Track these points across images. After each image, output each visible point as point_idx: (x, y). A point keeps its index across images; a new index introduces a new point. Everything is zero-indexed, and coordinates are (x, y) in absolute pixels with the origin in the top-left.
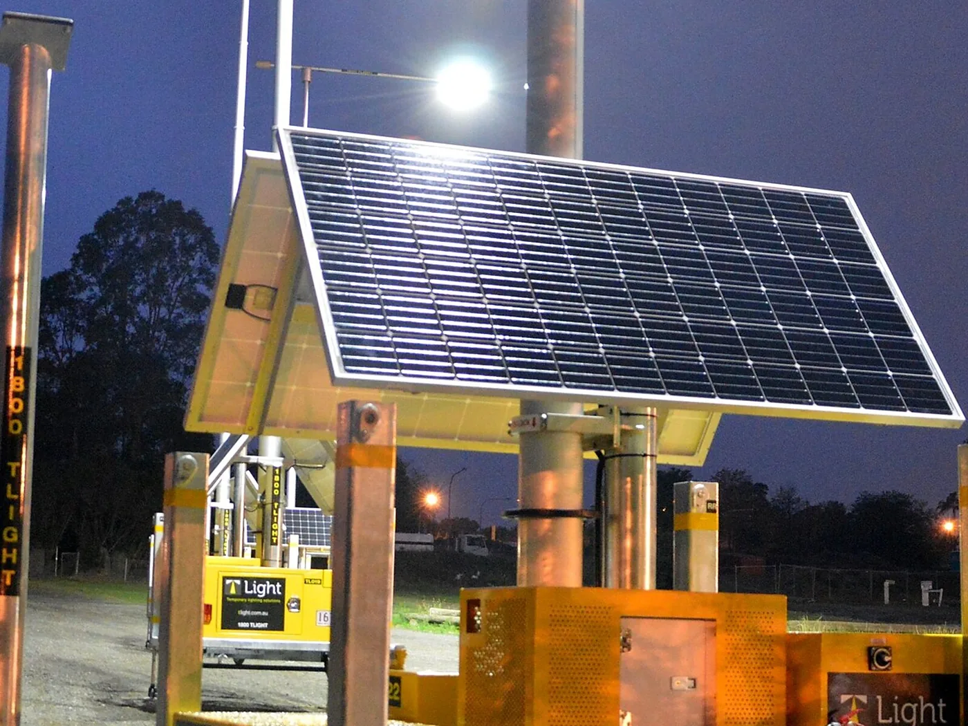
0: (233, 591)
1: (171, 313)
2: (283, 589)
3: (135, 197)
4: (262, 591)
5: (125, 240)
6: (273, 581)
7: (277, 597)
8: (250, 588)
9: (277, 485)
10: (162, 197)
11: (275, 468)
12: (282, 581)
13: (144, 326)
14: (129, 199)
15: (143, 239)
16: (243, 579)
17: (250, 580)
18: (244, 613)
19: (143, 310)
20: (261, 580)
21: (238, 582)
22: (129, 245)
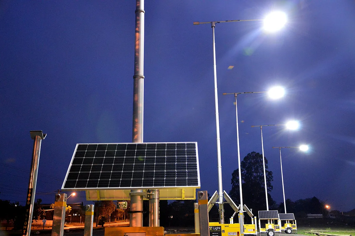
0: (211, 229)
1: (260, 174)
2: (221, 228)
3: (250, 153)
4: (216, 229)
5: (250, 161)
6: (219, 227)
7: (220, 230)
8: (214, 228)
9: (221, 207)
10: (255, 152)
11: (221, 204)
12: (221, 227)
13: (255, 177)
14: (249, 154)
15: (253, 161)
16: (213, 227)
17: (214, 227)
18: (213, 234)
19: (255, 174)
20: (217, 227)
21: (212, 227)
22: (251, 162)
